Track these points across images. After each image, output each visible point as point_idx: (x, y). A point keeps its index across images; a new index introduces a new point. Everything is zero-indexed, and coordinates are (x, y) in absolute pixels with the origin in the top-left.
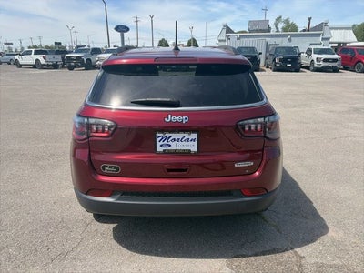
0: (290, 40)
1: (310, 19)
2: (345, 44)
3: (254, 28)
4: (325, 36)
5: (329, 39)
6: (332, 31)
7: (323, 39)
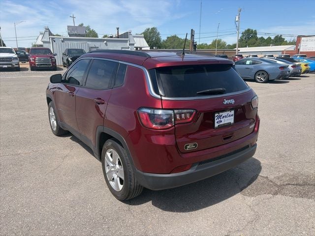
0: (106, 44)
1: (118, 29)
2: (141, 48)
3: (73, 33)
4: (131, 42)
5: (133, 44)
6: (135, 39)
7: (130, 44)
